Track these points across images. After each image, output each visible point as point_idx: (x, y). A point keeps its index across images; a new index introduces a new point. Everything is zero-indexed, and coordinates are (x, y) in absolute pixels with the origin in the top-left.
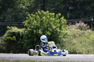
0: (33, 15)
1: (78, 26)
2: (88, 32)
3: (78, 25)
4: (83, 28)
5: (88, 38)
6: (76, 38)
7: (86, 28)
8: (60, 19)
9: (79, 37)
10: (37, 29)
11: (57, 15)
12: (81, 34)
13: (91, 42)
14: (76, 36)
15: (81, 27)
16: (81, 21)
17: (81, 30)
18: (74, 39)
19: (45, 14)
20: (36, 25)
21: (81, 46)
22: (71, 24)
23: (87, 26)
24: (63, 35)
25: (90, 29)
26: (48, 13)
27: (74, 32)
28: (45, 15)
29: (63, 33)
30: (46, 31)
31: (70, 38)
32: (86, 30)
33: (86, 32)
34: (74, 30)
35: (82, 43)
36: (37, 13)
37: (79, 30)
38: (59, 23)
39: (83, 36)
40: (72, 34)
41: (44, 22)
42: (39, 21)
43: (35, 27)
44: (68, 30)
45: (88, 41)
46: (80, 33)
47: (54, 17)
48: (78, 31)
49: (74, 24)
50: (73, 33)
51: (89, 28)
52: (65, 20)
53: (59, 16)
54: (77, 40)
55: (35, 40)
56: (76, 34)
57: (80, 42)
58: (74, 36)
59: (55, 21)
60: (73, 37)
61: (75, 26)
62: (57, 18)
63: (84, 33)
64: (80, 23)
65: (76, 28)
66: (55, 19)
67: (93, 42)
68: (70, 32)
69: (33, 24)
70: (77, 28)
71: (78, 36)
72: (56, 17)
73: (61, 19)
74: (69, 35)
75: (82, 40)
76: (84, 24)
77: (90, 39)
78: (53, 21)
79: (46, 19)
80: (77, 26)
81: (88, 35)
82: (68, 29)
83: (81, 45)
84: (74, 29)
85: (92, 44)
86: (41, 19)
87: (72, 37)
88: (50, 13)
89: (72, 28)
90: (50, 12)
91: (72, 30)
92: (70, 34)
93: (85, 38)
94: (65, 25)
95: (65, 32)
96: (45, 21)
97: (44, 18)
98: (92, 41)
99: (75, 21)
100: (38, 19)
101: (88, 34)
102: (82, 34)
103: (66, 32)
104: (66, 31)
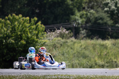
0: (2, 21)
1: (58, 34)
2: (72, 41)
3: (58, 32)
4: (65, 35)
5: (72, 48)
6: (57, 49)
7: (68, 35)
8: (36, 25)
9: (60, 47)
10: (7, 38)
11: (32, 20)
12: (62, 44)
13: (75, 53)
14: (56, 47)
15: (62, 35)
16: (61, 26)
17: (63, 38)
18: (54, 49)
19: (18, 18)
20: (5, 32)
21: (63, 59)
22: (49, 32)
23: (70, 34)
24: (40, 45)
25: (73, 37)
26: (21, 17)
27: (54, 40)
28: (17, 20)
29: (40, 42)
30: (20, 39)
31: (49, 49)
32: (68, 38)
33: (68, 41)
34: (53, 39)
35: (64, 55)
36: (7, 18)
37: (59, 38)
38: (35, 29)
39: (65, 45)
40: (51, 44)
41: (16, 29)
42: (10, 28)
43: (5, 35)
44: (46, 39)
45: (71, 52)
46: (62, 42)
47: (29, 22)
48: (59, 40)
49: (53, 30)
50: (52, 42)
51: (72, 35)
52: (43, 26)
53: (34, 21)
54: (57, 51)
55: (4, 52)
56: (57, 43)
57: (61, 54)
58: (55, 46)
59: (31, 26)
60: (53, 47)
61: (55, 34)
62: (32, 24)
63: (67, 42)
64: (61, 29)
65: (56, 36)
66: (30, 24)
67: (78, 54)
68: (49, 41)
69: (2, 32)
70: (58, 36)
71: (59, 45)
72: (31, 22)
73: (38, 25)
74: (47, 45)
75: (64, 51)
76: (66, 31)
77: (74, 50)
78: (28, 28)
79: (18, 24)
80: (56, 33)
81: (71, 45)
82: (46, 37)
83: (63, 57)
84: (54, 37)
85: (77, 56)
86: (13, 26)
87: (51, 48)
88: (24, 18)
89: (51, 36)
90: (23, 16)
91: (50, 38)
92: (49, 43)
93: (69, 49)
94: (43, 33)
95: (42, 42)
96: (18, 28)
97: (16, 23)
98: (77, 52)
99: (54, 27)
100: (9, 25)
101: (72, 43)
102: (64, 44)
103: (44, 41)
104: (44, 39)
